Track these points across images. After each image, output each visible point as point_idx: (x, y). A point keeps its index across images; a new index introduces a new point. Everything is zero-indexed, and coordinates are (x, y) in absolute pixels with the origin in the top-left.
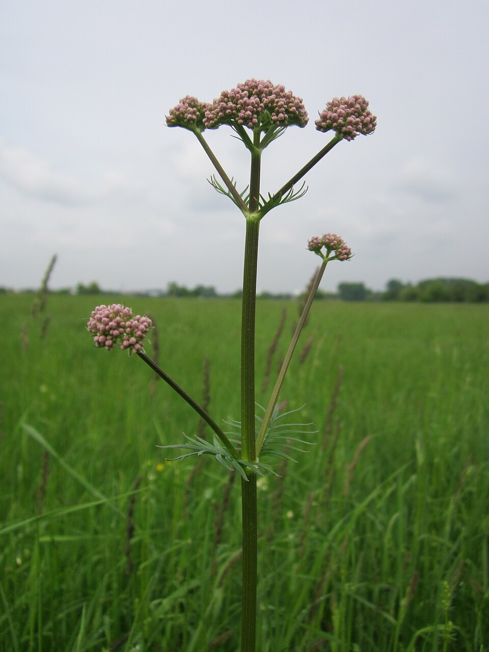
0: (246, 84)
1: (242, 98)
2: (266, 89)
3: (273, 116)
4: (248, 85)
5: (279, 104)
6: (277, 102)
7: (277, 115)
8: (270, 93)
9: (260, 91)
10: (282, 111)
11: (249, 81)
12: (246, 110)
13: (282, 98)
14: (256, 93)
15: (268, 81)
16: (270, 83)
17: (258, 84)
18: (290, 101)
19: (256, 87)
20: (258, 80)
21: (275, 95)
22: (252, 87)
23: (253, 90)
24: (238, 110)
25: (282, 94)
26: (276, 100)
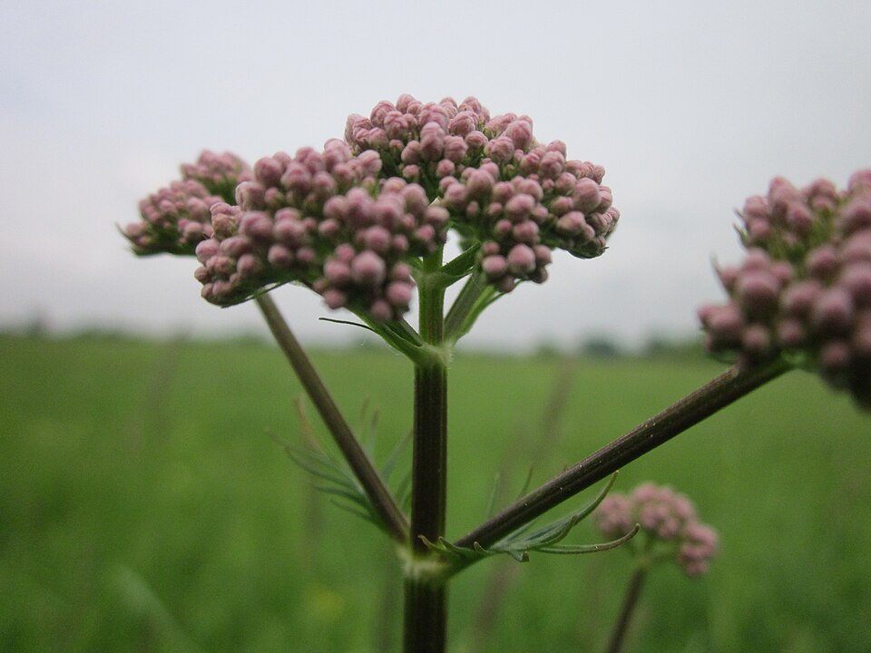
0: (376, 121)
1: (344, 186)
2: (458, 140)
3: (486, 255)
4: (381, 126)
5: (513, 204)
6: (504, 198)
7: (504, 252)
8: (475, 156)
9: (430, 147)
10: (524, 235)
11: (388, 106)
12: (360, 248)
13: (525, 174)
14: (417, 158)
15: (468, 101)
16: (476, 108)
17: (426, 119)
18: (559, 184)
19: (416, 129)
20: (425, 103)
21: (494, 166)
22: (396, 134)
23: (405, 143)
24: (325, 244)
25: (522, 158)
26: (500, 187)
